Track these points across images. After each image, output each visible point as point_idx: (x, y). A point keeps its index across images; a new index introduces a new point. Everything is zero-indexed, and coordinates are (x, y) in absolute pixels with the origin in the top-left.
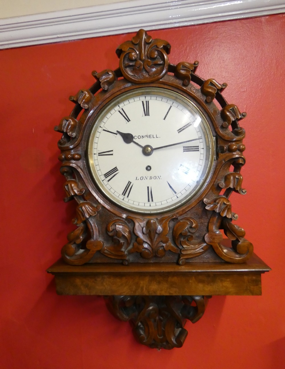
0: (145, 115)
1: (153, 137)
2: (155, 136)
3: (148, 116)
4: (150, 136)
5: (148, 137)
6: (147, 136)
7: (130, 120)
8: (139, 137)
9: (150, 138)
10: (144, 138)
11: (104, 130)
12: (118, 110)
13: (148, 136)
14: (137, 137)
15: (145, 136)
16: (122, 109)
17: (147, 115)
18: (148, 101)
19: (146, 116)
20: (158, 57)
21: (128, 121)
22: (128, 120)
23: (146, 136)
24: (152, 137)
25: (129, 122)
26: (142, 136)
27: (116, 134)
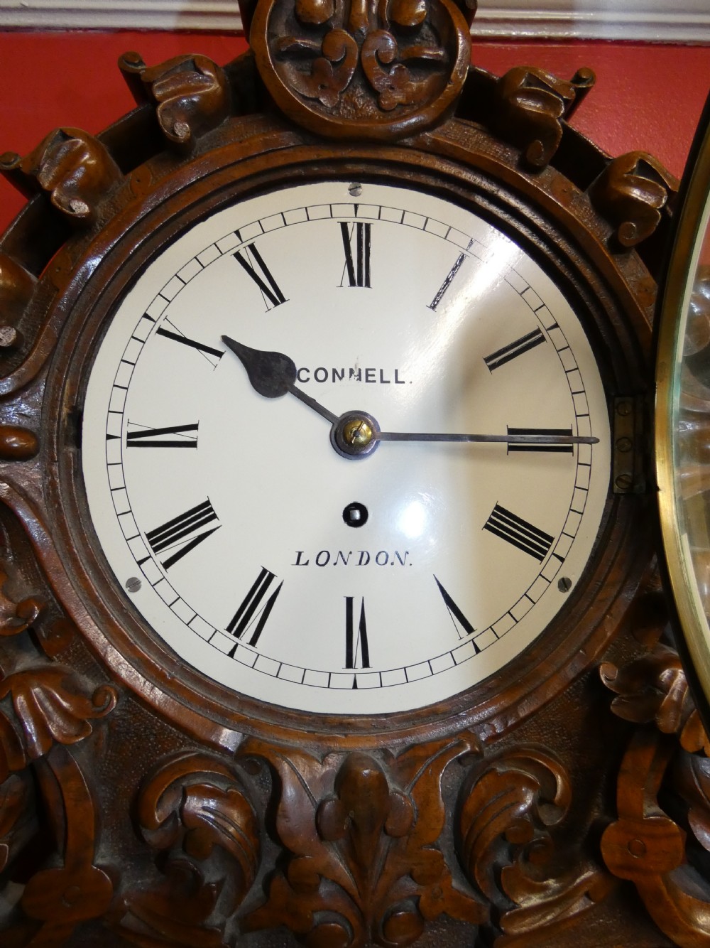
0: (352, 283)
1: (382, 381)
2: (389, 376)
3: (364, 289)
4: (367, 375)
5: (360, 379)
6: (356, 373)
7: (283, 300)
8: (321, 375)
9: (367, 381)
10: (340, 379)
11: (161, 331)
12: (234, 251)
13: (360, 375)
14: (311, 375)
15: (347, 373)
16: (252, 247)
17: (360, 284)
18: (368, 226)
19: (357, 288)
20: (425, 30)
21: (276, 303)
22: (277, 298)
23: (351, 371)
24: (377, 378)
25: (282, 306)
26: (335, 371)
27: (219, 354)
